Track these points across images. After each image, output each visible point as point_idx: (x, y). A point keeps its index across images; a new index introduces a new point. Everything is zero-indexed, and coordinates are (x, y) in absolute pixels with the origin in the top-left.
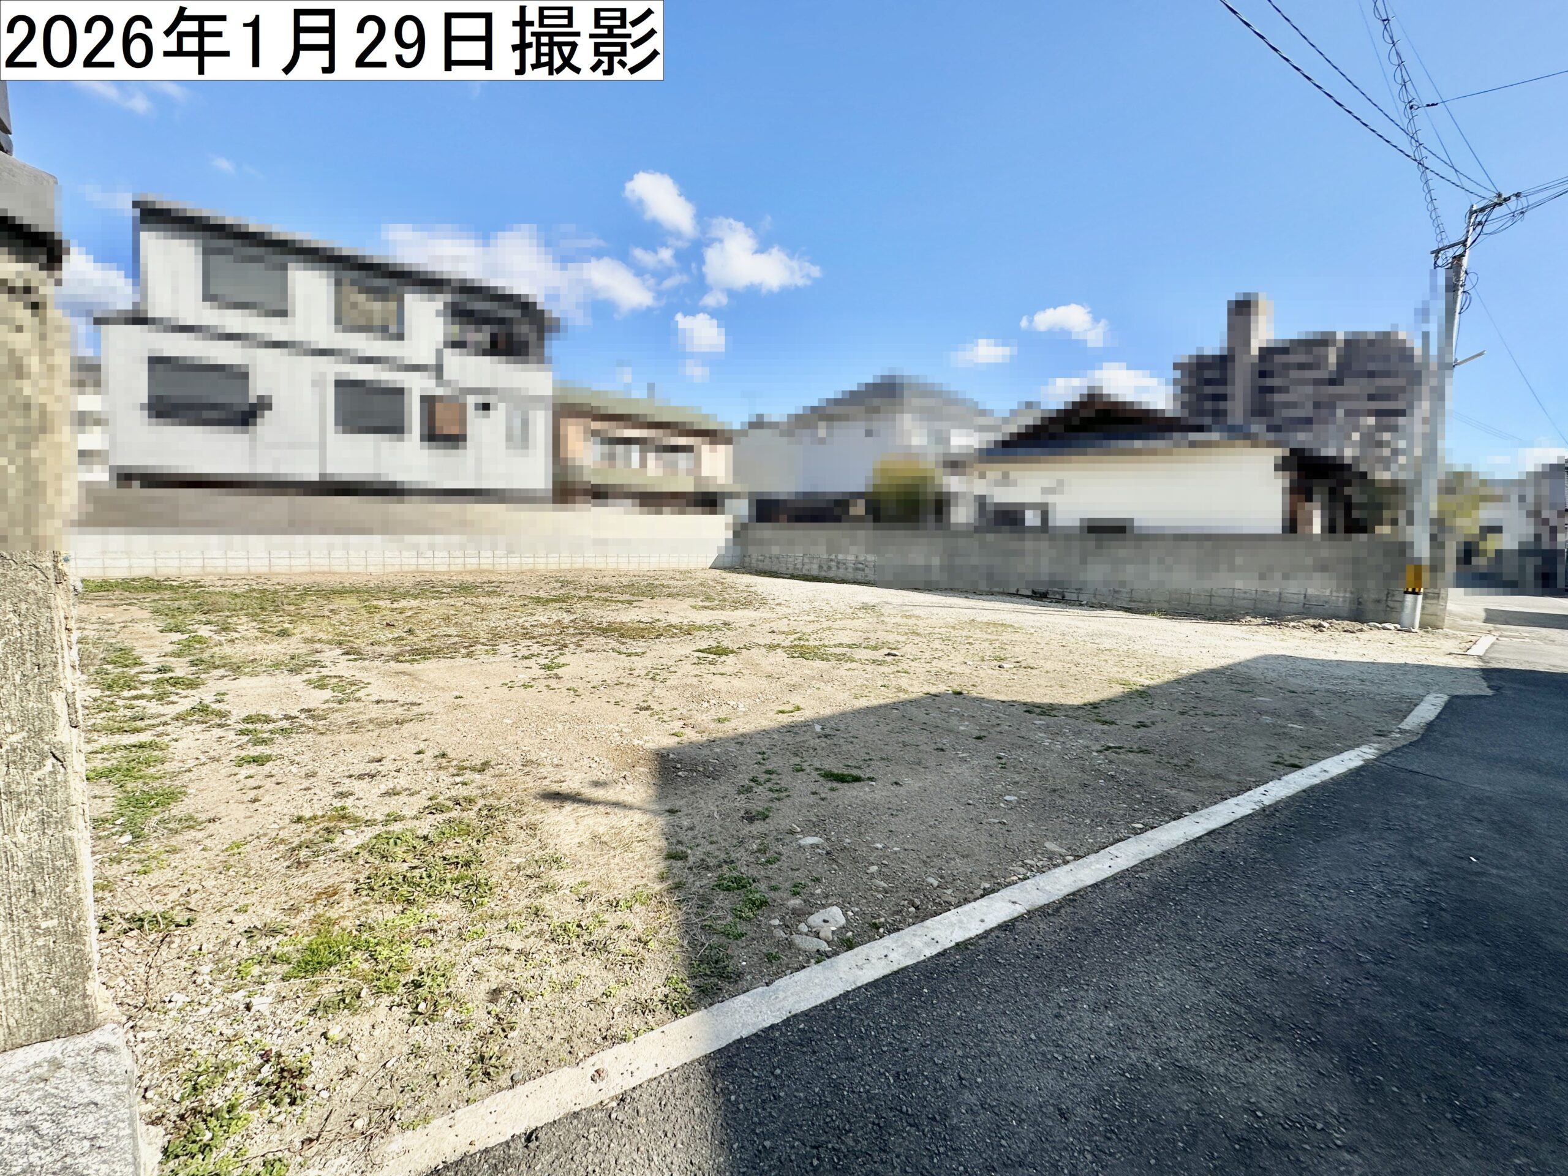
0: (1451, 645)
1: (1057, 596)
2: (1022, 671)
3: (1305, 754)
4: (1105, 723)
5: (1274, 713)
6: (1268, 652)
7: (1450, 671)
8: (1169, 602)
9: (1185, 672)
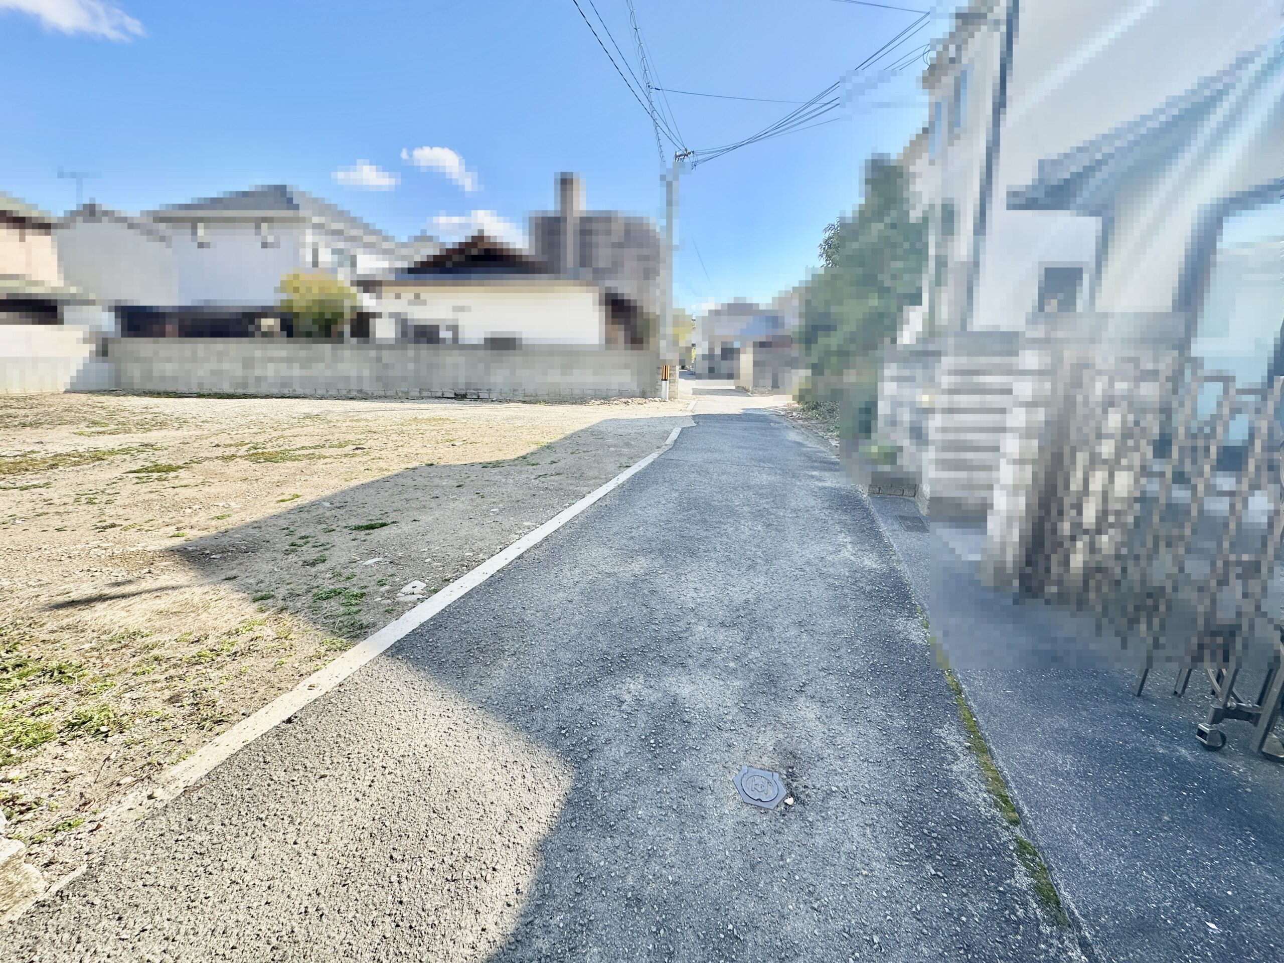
0: (680, 406)
1: (474, 397)
2: (469, 446)
3: (631, 461)
4: (533, 465)
5: (615, 446)
6: (606, 418)
7: (681, 418)
8: (548, 395)
9: (568, 433)
